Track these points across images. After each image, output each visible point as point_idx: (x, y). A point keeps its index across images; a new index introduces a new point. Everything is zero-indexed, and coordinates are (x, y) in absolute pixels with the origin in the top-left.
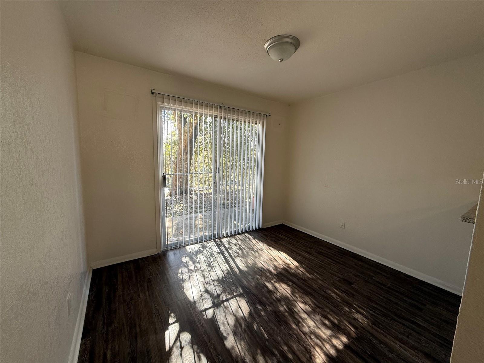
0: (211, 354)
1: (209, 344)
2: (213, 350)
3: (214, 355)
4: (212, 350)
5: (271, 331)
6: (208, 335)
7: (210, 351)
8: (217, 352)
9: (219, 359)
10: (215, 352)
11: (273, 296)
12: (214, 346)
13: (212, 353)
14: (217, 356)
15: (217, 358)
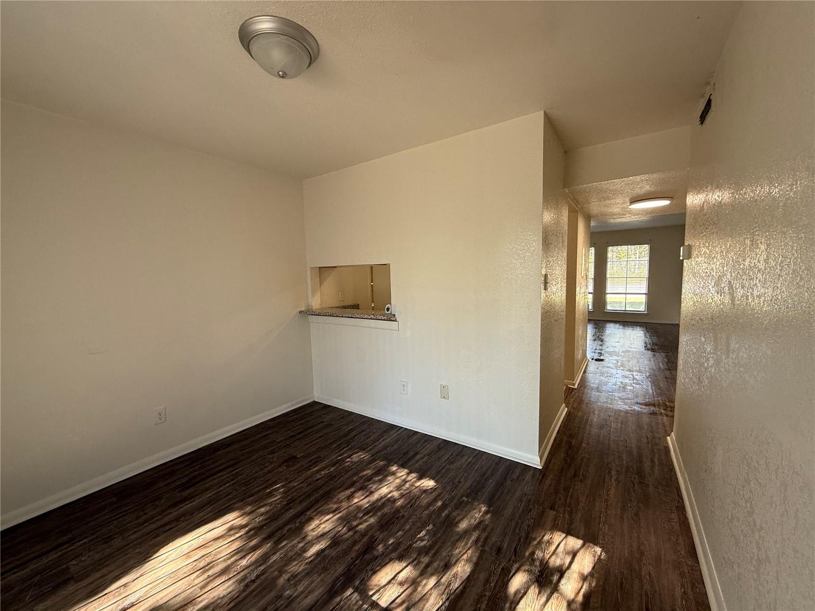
0: (497, 582)
1: (487, 594)
2: (490, 583)
3: (496, 578)
4: (492, 585)
5: (419, 524)
6: (477, 605)
7: (495, 586)
8: (490, 576)
9: (495, 569)
10: (492, 578)
11: (346, 536)
12: (485, 585)
13: (495, 581)
14: (494, 572)
15: (495, 572)
